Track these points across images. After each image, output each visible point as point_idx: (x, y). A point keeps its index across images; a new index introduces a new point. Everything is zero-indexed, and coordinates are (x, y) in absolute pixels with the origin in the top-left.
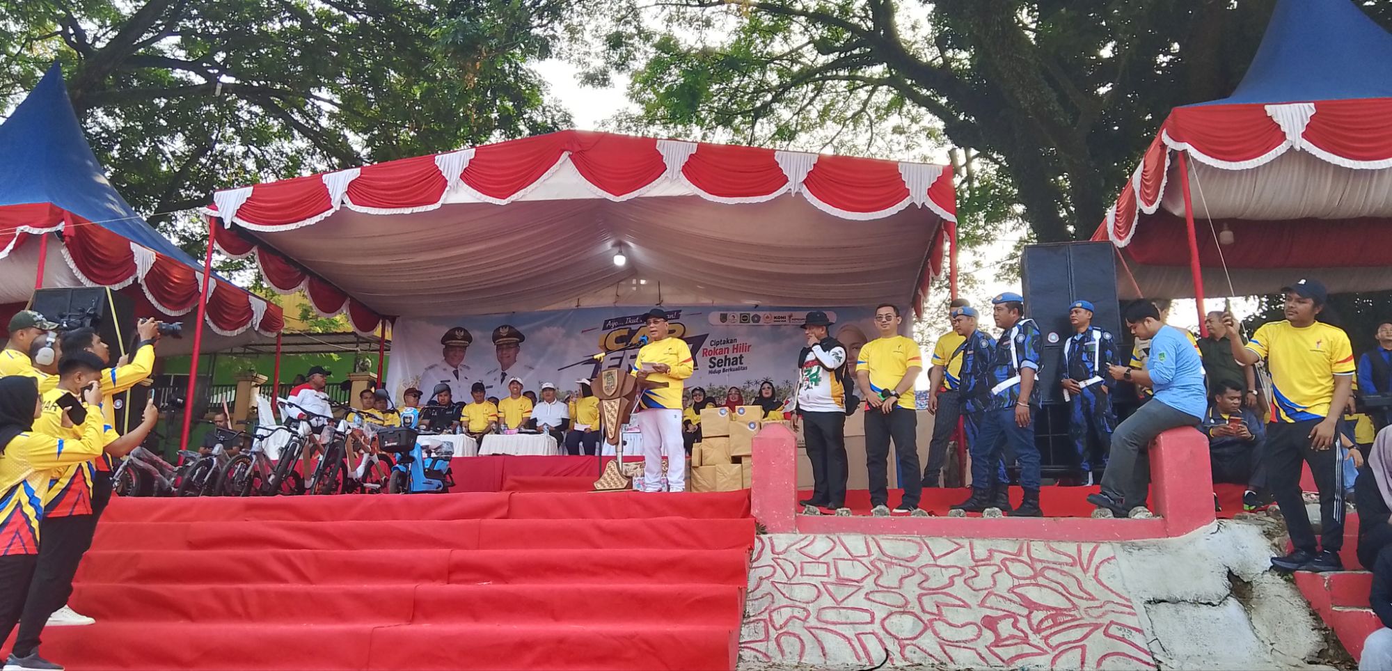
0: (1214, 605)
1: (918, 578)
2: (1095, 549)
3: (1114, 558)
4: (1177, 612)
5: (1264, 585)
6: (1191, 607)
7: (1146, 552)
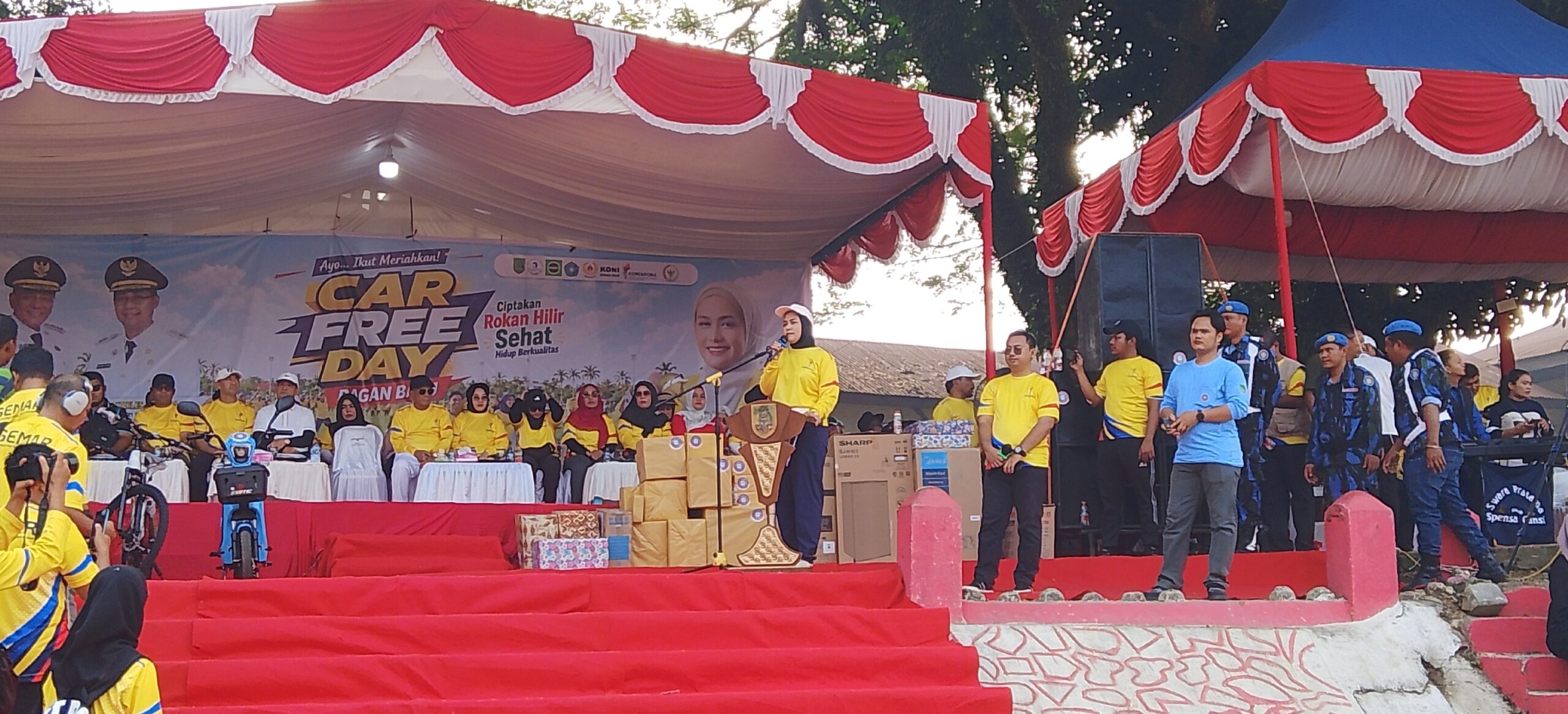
0: (1419, 694)
1: (1127, 674)
2: (1293, 636)
3: (1313, 645)
4: (1387, 701)
5: (1453, 671)
6: (1398, 695)
7: (1338, 638)
